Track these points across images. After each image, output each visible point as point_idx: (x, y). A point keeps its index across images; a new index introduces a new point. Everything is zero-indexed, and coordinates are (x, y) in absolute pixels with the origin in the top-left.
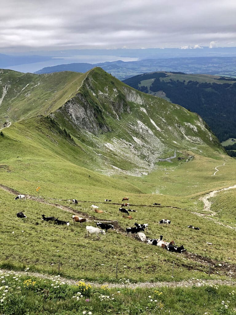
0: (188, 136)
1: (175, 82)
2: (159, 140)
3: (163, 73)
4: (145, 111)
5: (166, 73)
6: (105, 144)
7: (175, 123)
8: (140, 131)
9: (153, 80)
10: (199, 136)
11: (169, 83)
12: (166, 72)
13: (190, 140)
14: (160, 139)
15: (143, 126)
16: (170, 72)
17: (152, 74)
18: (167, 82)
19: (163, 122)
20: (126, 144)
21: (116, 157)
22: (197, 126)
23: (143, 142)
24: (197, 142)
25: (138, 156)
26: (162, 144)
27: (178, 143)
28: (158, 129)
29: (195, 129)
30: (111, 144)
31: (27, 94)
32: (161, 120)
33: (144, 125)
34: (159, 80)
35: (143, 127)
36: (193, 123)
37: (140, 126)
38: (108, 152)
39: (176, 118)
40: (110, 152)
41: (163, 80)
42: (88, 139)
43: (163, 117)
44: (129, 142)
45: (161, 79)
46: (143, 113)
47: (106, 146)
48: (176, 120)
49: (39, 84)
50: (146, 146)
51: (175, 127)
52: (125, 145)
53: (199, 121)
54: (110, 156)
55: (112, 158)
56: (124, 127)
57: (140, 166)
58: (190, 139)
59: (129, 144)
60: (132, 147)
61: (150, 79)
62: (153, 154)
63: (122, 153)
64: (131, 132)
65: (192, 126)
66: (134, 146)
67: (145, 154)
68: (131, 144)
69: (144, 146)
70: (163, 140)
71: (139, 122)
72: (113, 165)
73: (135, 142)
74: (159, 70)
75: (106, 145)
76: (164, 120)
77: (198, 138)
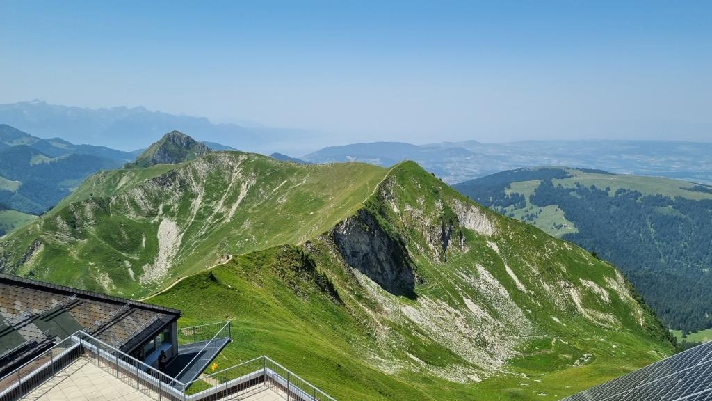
0: (588, 310)
1: (586, 189)
2: (520, 310)
3: (562, 170)
4: (496, 248)
5: (566, 170)
6: (403, 308)
7: (560, 279)
8: (482, 288)
9: (538, 182)
10: (614, 313)
11: (573, 190)
12: (567, 168)
13: (590, 318)
14: (524, 310)
15: (488, 278)
16: (577, 169)
17: (537, 170)
18: (567, 189)
19: (533, 273)
20: (447, 311)
21: (419, 335)
22: (610, 291)
23: (484, 312)
24: (607, 325)
25: (470, 340)
26: (526, 320)
27: (563, 322)
28: (521, 286)
29: (605, 297)
30: (416, 308)
31: (281, 199)
32: (528, 269)
33: (492, 276)
34: (551, 182)
35: (488, 280)
36: (600, 283)
37: (482, 277)
38: (404, 324)
39: (563, 269)
40: (408, 325)
41: (560, 185)
42: (368, 294)
43: (533, 265)
44: (455, 308)
45: (556, 182)
46: (491, 251)
47: (402, 312)
48: (563, 273)
49: (304, 182)
50: (491, 322)
51: (559, 289)
52: (446, 313)
53: (616, 280)
54: (408, 333)
55: (412, 337)
56: (448, 276)
57: (470, 361)
58: (593, 316)
59: (455, 313)
60: (461, 320)
61: (531, 180)
62: (505, 340)
63: (434, 329)
64: (462, 287)
65: (596, 289)
66: (464, 318)
67: (486, 338)
68: (458, 312)
69: (486, 320)
70: (530, 312)
71: (481, 269)
72: (410, 352)
73: (468, 309)
74: (554, 163)
75: (403, 310)
76: (534, 270)
77: (611, 317)
